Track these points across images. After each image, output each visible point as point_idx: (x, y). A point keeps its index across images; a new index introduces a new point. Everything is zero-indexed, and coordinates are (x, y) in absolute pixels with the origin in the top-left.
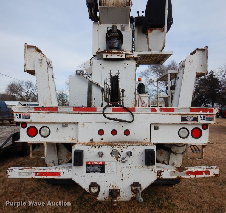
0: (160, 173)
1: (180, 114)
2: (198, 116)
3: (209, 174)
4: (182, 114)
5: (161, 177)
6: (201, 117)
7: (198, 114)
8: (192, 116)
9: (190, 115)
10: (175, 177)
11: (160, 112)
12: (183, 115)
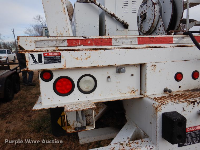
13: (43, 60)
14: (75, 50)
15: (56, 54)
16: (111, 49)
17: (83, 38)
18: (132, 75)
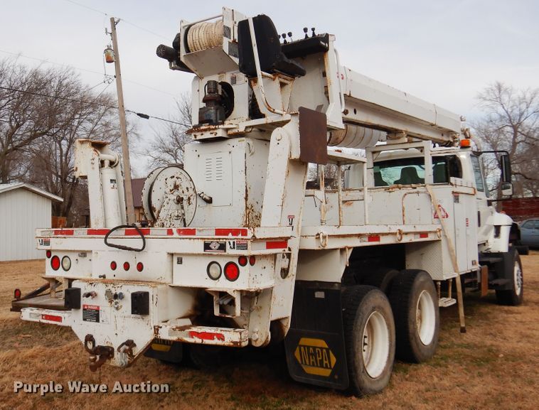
0: (158, 330)
1: (203, 239)
3: (223, 340)
5: (159, 335)
6: (229, 242)
7: (226, 239)
9: (216, 240)
10: (174, 338)
11: (178, 236)
12: (207, 240)
13: (43, 243)
15: (48, 240)
16: (73, 237)
17: (61, 230)
18: (90, 260)
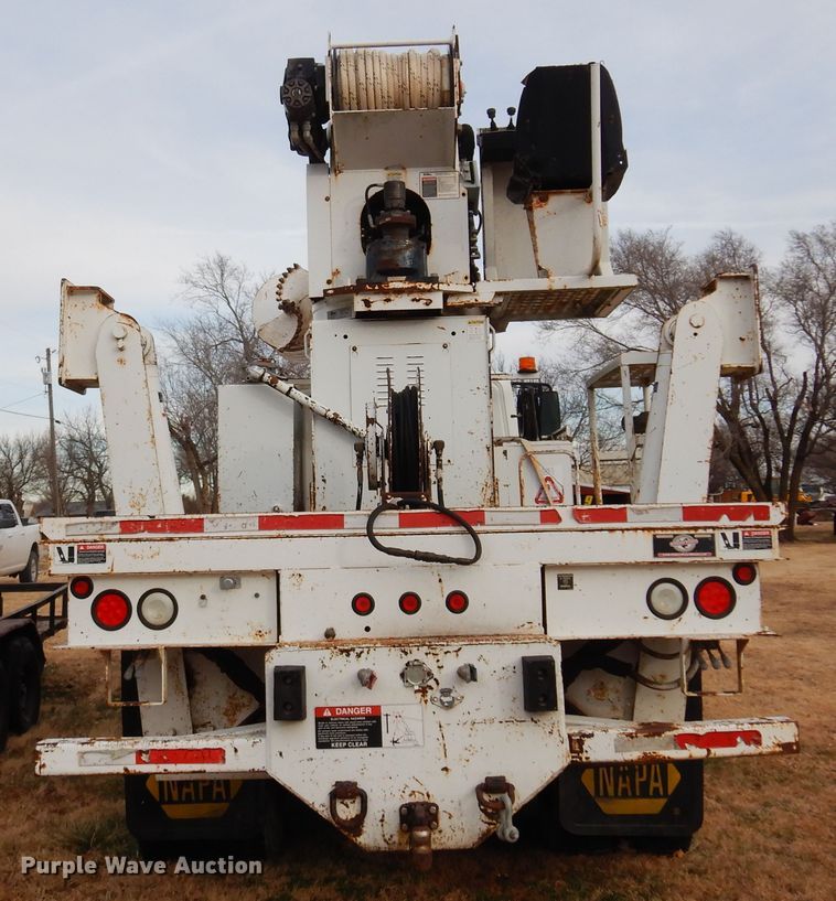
0: (581, 743)
1: (649, 529)
2: (713, 535)
3: (758, 743)
4: (654, 529)
5: (584, 756)
6: (723, 535)
7: (714, 528)
8: (692, 535)
9: (687, 532)
10: (633, 755)
11: (576, 525)
12: (660, 532)
13: (76, 557)
14: (131, 540)
15: (98, 547)
16: (202, 538)
17: (148, 519)
18: (257, 595)
